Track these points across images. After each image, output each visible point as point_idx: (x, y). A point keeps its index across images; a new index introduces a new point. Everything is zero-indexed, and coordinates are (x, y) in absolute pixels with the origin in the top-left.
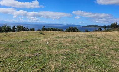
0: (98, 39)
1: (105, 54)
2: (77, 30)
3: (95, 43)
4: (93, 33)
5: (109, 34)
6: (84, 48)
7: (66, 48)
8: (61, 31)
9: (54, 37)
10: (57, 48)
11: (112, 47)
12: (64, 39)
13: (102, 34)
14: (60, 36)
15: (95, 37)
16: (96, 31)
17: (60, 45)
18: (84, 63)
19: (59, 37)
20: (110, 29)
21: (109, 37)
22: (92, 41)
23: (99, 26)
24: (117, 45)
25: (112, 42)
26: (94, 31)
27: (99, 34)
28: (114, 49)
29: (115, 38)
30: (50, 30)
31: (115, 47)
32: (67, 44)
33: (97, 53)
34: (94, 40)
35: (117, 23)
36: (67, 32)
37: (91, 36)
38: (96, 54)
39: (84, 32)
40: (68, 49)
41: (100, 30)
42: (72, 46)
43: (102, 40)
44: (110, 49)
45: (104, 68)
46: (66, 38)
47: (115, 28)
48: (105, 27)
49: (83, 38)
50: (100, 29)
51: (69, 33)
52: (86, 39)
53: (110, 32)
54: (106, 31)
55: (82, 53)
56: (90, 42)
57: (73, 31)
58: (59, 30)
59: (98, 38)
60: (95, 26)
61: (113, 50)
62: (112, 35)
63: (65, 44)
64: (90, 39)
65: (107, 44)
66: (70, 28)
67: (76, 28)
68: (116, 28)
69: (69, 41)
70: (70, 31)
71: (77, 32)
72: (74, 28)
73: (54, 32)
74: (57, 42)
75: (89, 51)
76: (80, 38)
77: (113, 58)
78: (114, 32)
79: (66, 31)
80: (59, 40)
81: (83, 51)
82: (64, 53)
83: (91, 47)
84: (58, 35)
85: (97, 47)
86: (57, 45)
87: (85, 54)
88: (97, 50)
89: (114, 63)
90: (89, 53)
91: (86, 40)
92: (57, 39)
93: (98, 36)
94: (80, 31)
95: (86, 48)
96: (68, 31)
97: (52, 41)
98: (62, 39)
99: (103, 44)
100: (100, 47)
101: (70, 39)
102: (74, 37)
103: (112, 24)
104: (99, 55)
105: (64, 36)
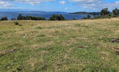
0: (86, 28)
1: (94, 45)
2: (63, 18)
3: (83, 33)
4: (81, 22)
5: (99, 22)
6: (70, 40)
7: (49, 41)
8: (43, 20)
9: (33, 28)
10: (38, 41)
11: (101, 37)
12: (47, 29)
13: (91, 23)
14: (41, 26)
15: (83, 26)
16: (85, 19)
17: (41, 38)
18: (70, 57)
19: (40, 28)
20: (100, 16)
21: (98, 25)
22: (80, 31)
23: (87, 13)
24: (106, 35)
25: (101, 31)
26: (82, 19)
27: (88, 22)
28: (103, 39)
29: (105, 26)
31: (104, 36)
32: (50, 36)
33: (85, 45)
34: (82, 29)
35: (107, 9)
36: (51, 21)
37: (79, 24)
38: (83, 45)
40: (52, 42)
41: (89, 18)
42: (57, 38)
43: (91, 29)
44: (99, 39)
45: (92, 61)
46: (49, 28)
47: (105, 14)
48: (94, 14)
49: (70, 27)
50: (89, 16)
51: (53, 22)
52: (73, 28)
53: (99, 20)
54: (96, 18)
55: (68, 45)
56: (78, 32)
57: (58, 20)
58: (40, 19)
59: (87, 27)
60: (84, 13)
61: (102, 40)
62: (102, 23)
63: (48, 36)
64: (77, 28)
65: (95, 33)
66: (54, 16)
67: (61, 16)
68: (107, 15)
69: (53, 32)
70: (54, 20)
71: (63, 20)
72: (59, 16)
73: (34, 21)
74: (37, 34)
75: (76, 42)
76: (66, 28)
77: (102, 49)
78: (104, 19)
79: (49, 20)
80: (40, 31)
81: (69, 43)
82: (47, 46)
83: (78, 37)
84: (39, 25)
85: (85, 37)
86: (38, 37)
87: (71, 46)
88: (85, 41)
89: (103, 54)
90: (76, 45)
91: (73, 30)
92: (38, 30)
93: (86, 25)
94: (66, 20)
95: (73, 40)
98: (44, 30)
99: (91, 33)
100: (88, 37)
101: (53, 30)
102: (58, 27)
103: (102, 11)
104: (87, 47)
105: (47, 26)
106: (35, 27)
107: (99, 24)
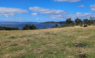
0: (54, 36)
1: (61, 50)
2: (35, 27)
3: (52, 40)
4: (51, 30)
5: (65, 30)
6: (41, 47)
7: (21, 49)
8: (16, 30)
10: (10, 51)
11: (67, 43)
12: (20, 39)
13: (58, 31)
14: (14, 36)
15: (52, 34)
16: (54, 27)
17: (14, 47)
19: (13, 37)
20: (65, 24)
21: (64, 33)
22: (49, 38)
23: (55, 22)
24: (71, 40)
25: (67, 37)
26: (51, 28)
27: (56, 30)
28: (69, 44)
29: (69, 33)
30: (3, 30)
31: (69, 42)
32: (23, 45)
33: (54, 51)
34: (51, 37)
35: (71, 19)
36: (24, 31)
37: (49, 33)
38: (52, 52)
39: (42, 29)
40: (24, 50)
41: (57, 26)
42: (29, 46)
43: (58, 36)
44: (65, 45)
46: (22, 37)
47: (69, 23)
48: (61, 23)
49: (40, 36)
50: (56, 25)
51: (26, 31)
52: (44, 36)
54: (62, 27)
55: (39, 52)
56: (47, 40)
58: (14, 29)
59: (55, 34)
60: (52, 22)
61: (67, 45)
62: (67, 30)
63: (20, 45)
64: (47, 36)
65: (62, 40)
66: (27, 26)
67: (33, 25)
69: (25, 41)
70: (27, 29)
71: (35, 29)
72: (31, 26)
73: (8, 31)
74: (10, 44)
75: (46, 49)
76: (37, 37)
77: (68, 53)
78: (69, 27)
79: (22, 30)
80: (13, 40)
81: (40, 50)
82: (19, 55)
84: (12, 35)
85: (54, 44)
86: (11, 47)
87: (42, 53)
88: (54, 47)
90: (46, 51)
91: (43, 38)
92: (11, 40)
93: (55, 33)
94: (38, 29)
95: (43, 47)
96: (25, 29)
97: (4, 43)
98: (17, 40)
99: (59, 40)
100: (56, 44)
102: (30, 36)
103: (67, 20)
104: (56, 52)
105: (19, 36)
106: (9, 36)
107: (65, 31)
